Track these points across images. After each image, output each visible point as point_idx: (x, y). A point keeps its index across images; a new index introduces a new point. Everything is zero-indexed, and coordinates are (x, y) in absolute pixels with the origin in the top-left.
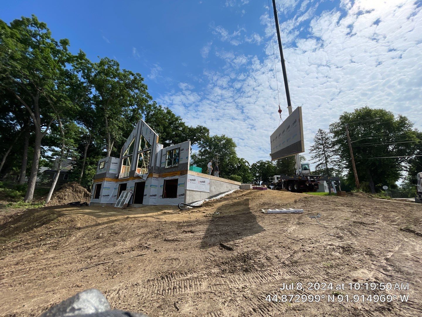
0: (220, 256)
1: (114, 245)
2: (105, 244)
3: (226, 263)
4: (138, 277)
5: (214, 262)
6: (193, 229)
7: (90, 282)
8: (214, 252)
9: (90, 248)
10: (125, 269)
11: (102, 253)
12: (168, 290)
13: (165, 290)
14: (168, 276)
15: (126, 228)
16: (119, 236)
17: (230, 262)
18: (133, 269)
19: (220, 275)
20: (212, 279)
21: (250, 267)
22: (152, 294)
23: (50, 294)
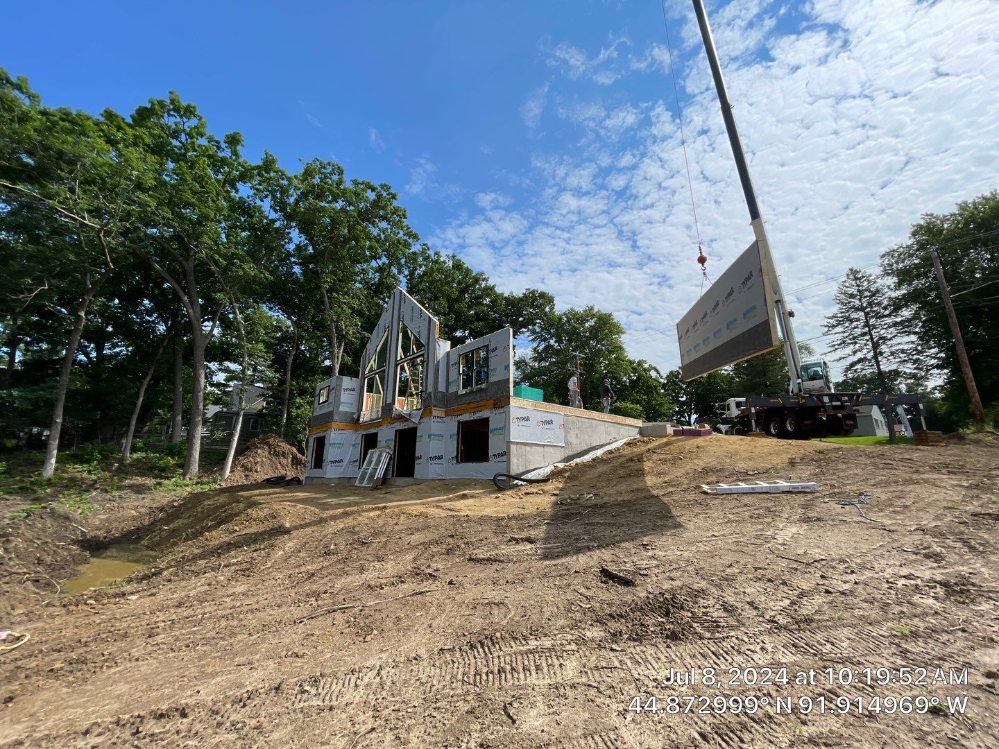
0: (603, 598)
1: (362, 570)
2: (342, 566)
3: (621, 616)
4: (417, 643)
5: (589, 614)
6: (533, 533)
7: (319, 648)
8: (588, 588)
9: (313, 575)
10: (389, 624)
11: (338, 586)
12: (487, 676)
13: (481, 675)
14: (483, 641)
15: (383, 533)
16: (371, 550)
17: (630, 613)
18: (405, 623)
19: (607, 645)
20: (587, 653)
21: (683, 629)
22: (453, 683)
23: (245, 670)
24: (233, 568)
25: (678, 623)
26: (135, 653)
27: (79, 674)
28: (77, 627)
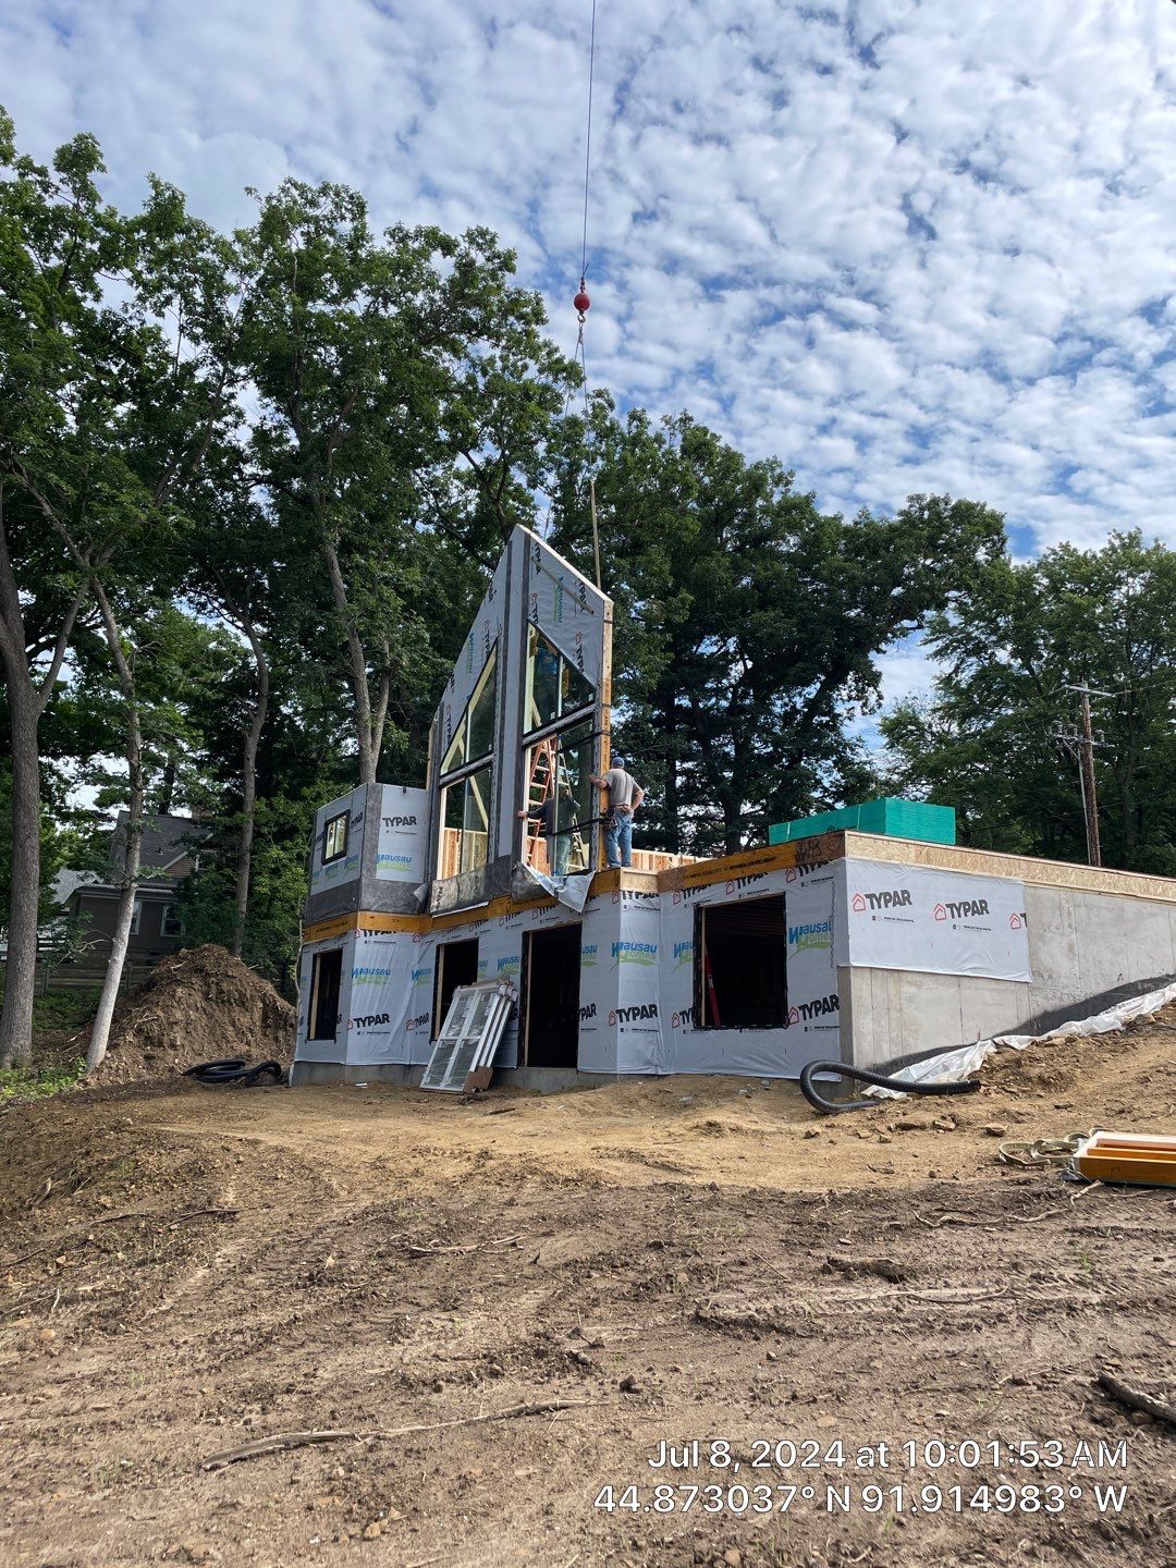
1: (396, 1332)
2: (346, 1318)
6: (900, 1252)
7: (246, 1544)
10: (437, 1494)
16: (431, 1277)
18: (479, 1495)
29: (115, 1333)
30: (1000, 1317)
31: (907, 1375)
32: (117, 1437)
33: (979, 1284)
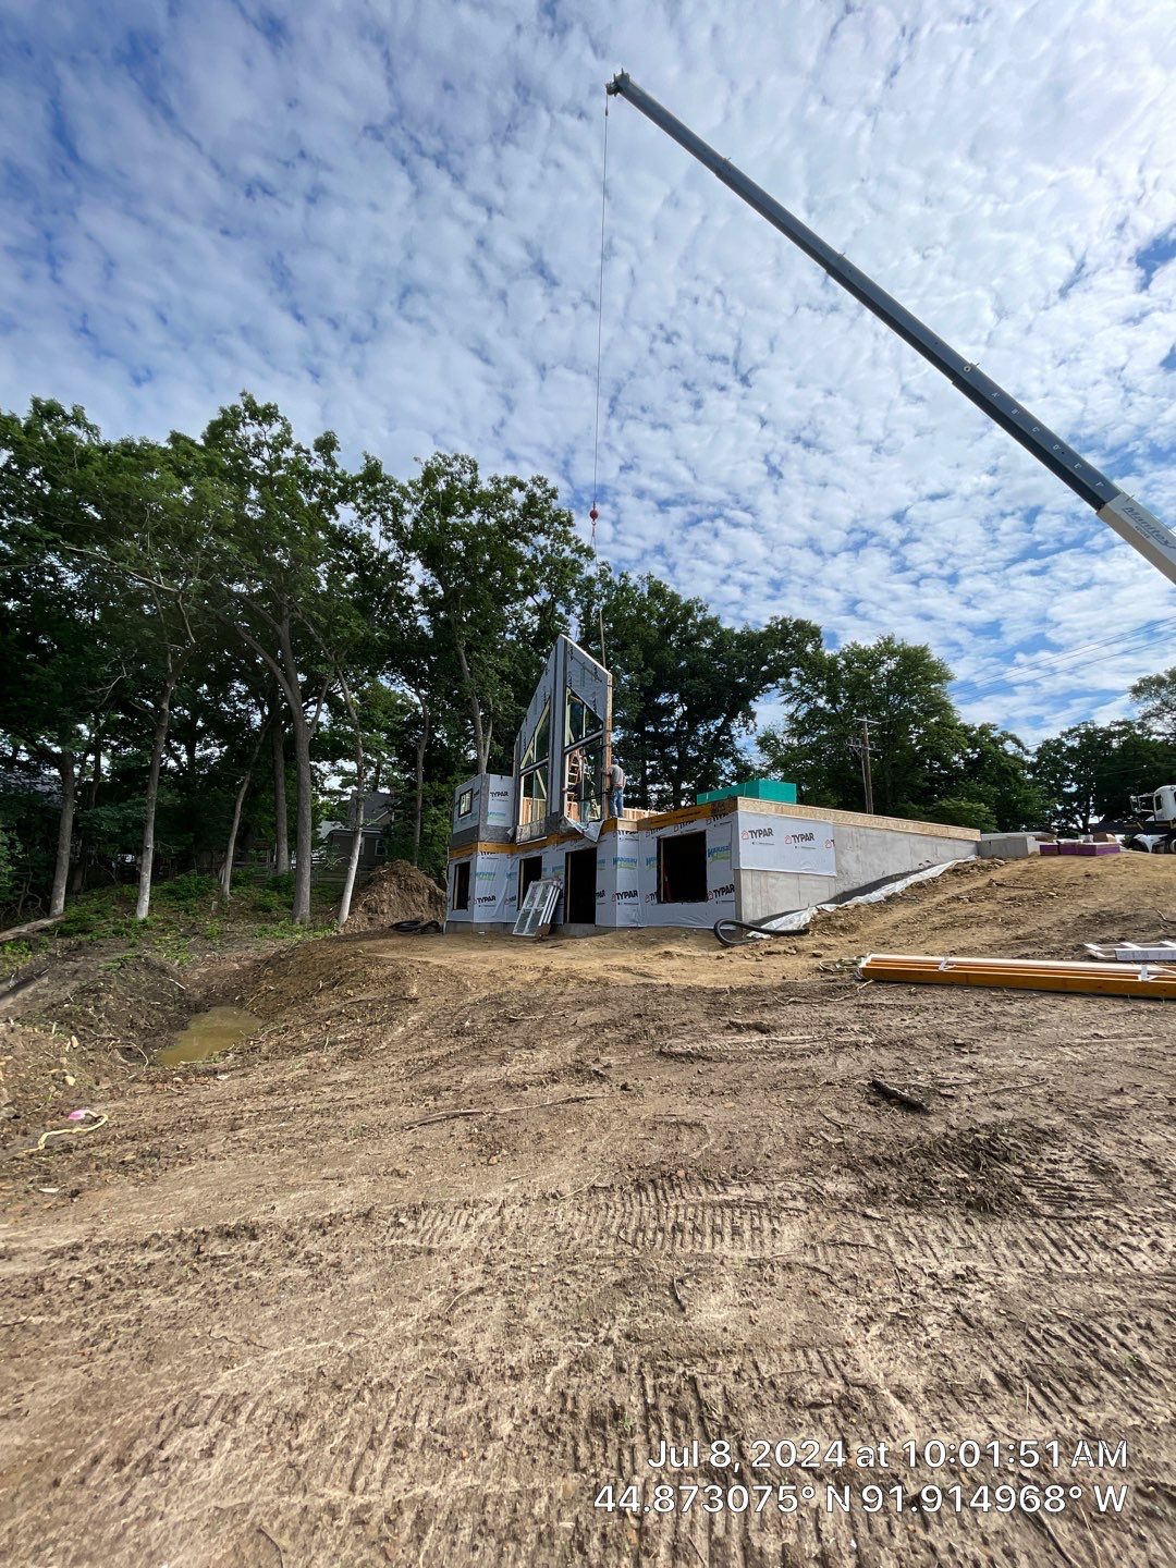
0: (867, 1130)
1: (503, 1060)
2: (477, 1053)
3: (891, 1162)
4: (561, 1173)
5: (837, 1154)
6: (768, 1018)
7: (428, 1167)
8: (843, 1112)
9: (436, 1064)
10: (526, 1142)
11: (466, 1082)
12: (655, 1233)
13: (644, 1231)
14: (657, 1179)
15: (541, 1006)
16: (520, 1032)
17: (908, 1159)
18: (549, 1142)
19: (858, 1208)
20: (822, 1218)
21: (1000, 1194)
22: (602, 1238)
23: (333, 1185)
24: (340, 1046)
25: (994, 1185)
26: (213, 1149)
27: (149, 1170)
28: (157, 1110)
29: (357, 1060)
30: (820, 1050)
31: (770, 1081)
32: (360, 1113)
33: (809, 1034)
